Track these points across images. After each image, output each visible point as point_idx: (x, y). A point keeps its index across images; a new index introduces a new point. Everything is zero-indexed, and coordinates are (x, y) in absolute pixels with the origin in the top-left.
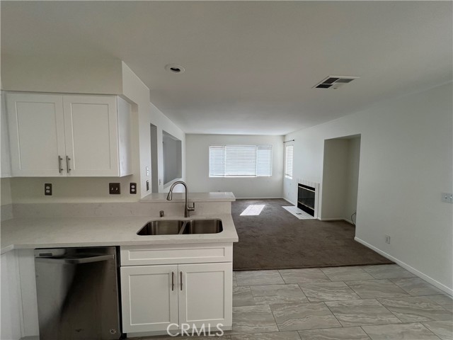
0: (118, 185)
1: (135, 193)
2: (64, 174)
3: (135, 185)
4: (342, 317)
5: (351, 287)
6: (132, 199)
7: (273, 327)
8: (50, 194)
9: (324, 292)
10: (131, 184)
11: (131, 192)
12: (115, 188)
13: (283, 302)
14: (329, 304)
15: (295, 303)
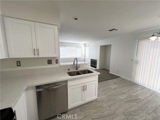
0: (51, 60)
1: (58, 63)
2: (36, 56)
3: (58, 60)
4: (117, 90)
5: (115, 84)
6: (57, 65)
7: (105, 96)
8: (20, 66)
9: (110, 86)
10: (56, 60)
11: (56, 63)
12: (50, 62)
13: (103, 90)
14: (113, 88)
15: (106, 90)
